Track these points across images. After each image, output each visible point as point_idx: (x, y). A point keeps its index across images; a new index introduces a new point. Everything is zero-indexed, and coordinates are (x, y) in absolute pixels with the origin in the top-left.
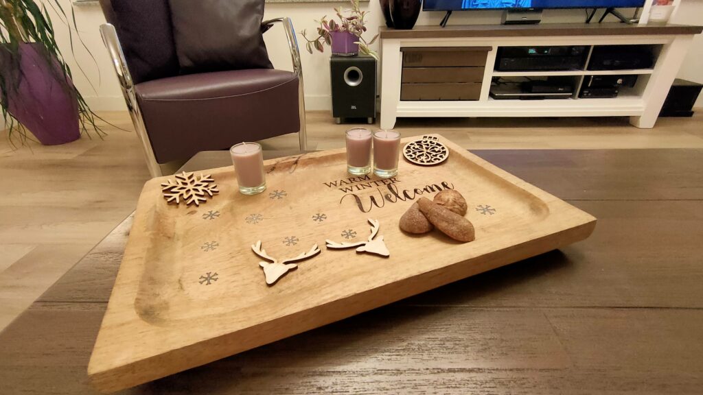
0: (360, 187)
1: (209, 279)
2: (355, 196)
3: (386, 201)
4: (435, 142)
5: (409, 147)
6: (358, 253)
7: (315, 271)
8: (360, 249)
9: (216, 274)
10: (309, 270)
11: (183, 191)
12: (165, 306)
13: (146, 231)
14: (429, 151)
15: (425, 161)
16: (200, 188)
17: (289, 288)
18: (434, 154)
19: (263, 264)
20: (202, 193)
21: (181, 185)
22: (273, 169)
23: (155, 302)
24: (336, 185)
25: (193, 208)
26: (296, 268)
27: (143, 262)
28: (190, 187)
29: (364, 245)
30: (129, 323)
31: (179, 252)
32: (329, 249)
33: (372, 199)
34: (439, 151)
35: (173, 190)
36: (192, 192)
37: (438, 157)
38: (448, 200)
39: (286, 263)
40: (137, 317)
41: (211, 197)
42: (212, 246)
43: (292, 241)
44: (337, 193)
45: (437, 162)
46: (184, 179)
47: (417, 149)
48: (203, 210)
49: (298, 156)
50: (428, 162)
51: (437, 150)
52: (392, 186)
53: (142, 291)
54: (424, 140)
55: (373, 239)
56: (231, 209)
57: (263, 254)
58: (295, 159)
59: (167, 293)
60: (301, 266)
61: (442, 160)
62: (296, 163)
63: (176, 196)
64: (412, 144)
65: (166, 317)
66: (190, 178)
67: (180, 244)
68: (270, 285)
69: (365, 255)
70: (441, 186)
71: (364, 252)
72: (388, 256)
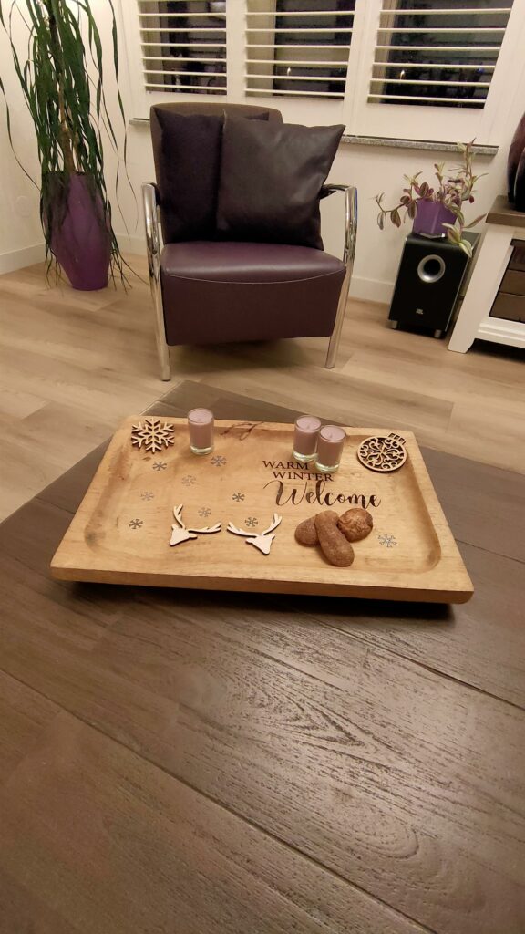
0: (292, 475)
1: (136, 524)
2: (281, 484)
3: (305, 499)
4: (399, 444)
5: (368, 442)
6: (247, 543)
7: (208, 546)
8: (250, 540)
9: (142, 523)
10: (204, 543)
11: (147, 437)
12: (103, 535)
13: (109, 470)
14: (385, 454)
15: (374, 464)
16: (160, 437)
17: (183, 552)
18: (389, 458)
19: (175, 526)
20: (160, 442)
21: (147, 431)
22: (226, 432)
23: (97, 531)
24: (272, 466)
25: (149, 454)
26: (196, 538)
27: (99, 497)
28: (153, 433)
29: (254, 537)
30: (79, 542)
31: (125, 494)
32: (228, 530)
33: (295, 492)
34: (396, 457)
35: (140, 434)
36: (153, 440)
37: (390, 464)
39: (190, 532)
40: (83, 539)
41: (166, 447)
42: (148, 496)
43: (206, 513)
44: (268, 475)
45: (386, 469)
46: (151, 425)
47: (375, 447)
48: (156, 459)
49: (253, 423)
50: (376, 466)
51: (394, 454)
52: (322, 484)
53: (92, 520)
54: (389, 439)
55: (266, 534)
56: (176, 465)
57: (178, 518)
58: (250, 427)
59: (107, 526)
60: (201, 538)
61: (392, 468)
62: (249, 431)
63: (140, 440)
64: (373, 440)
65: (101, 544)
66: (156, 424)
67: (129, 486)
68: (172, 546)
69: (251, 547)
70: (368, 500)
71: (251, 544)
72: (267, 555)
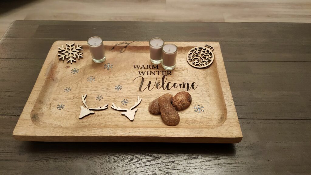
0: (149, 73)
1: (61, 107)
2: (143, 78)
3: (155, 87)
4: (210, 51)
5: (193, 50)
7: (100, 117)
8: (123, 113)
9: (64, 106)
10: (98, 116)
11: (67, 54)
12: (42, 114)
13: (44, 76)
14: (202, 57)
15: (195, 63)
16: (75, 53)
17: (86, 122)
18: (204, 60)
19: (82, 107)
20: (75, 57)
21: (67, 50)
22: (113, 48)
23: (39, 112)
24: (138, 68)
25: (69, 64)
26: (94, 113)
27: (39, 92)
28: (71, 52)
29: (126, 111)
30: (27, 120)
31: (55, 89)
32: (112, 108)
33: (150, 83)
34: (208, 59)
35: (63, 52)
36: (71, 55)
37: (204, 63)
38: (178, 100)
39: (90, 110)
40: (30, 118)
41: (79, 60)
42: (68, 90)
43: (100, 98)
44: (135, 74)
45: (202, 67)
46: (69, 46)
47: (197, 53)
48: (73, 67)
49: (128, 42)
50: (196, 65)
51: (207, 57)
52: (166, 77)
53: (35, 107)
54: (205, 48)
55: (132, 109)
56: (84, 70)
57: (84, 102)
58: (126, 45)
59: (44, 109)
60: (96, 113)
61: (205, 66)
62: (126, 47)
63: (63, 56)
64: (196, 49)
65: (41, 120)
66: (72, 46)
67: (57, 84)
68: (80, 119)
69: (124, 117)
70: (190, 85)
71: (124, 115)
72: (132, 121)
